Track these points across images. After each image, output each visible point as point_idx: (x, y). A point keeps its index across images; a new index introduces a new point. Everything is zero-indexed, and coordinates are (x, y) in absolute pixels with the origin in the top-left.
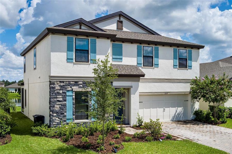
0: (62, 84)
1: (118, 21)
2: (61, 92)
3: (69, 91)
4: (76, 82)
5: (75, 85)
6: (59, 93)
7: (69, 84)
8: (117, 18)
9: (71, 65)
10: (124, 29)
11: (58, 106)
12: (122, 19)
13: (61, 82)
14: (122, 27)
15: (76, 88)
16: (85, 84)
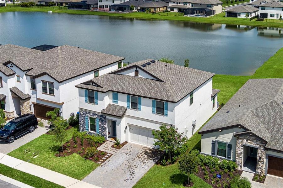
0: (83, 112)
1: (135, 70)
2: (83, 116)
3: (86, 116)
4: (89, 113)
5: (89, 114)
6: (82, 116)
7: (86, 113)
8: (135, 69)
9: (87, 103)
10: (140, 76)
11: (82, 122)
12: (138, 69)
13: (83, 111)
14: (138, 74)
15: (89, 115)
16: (94, 114)
